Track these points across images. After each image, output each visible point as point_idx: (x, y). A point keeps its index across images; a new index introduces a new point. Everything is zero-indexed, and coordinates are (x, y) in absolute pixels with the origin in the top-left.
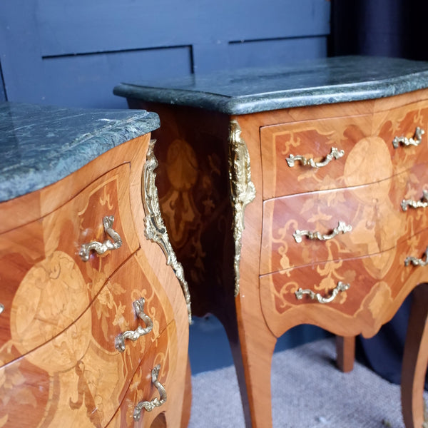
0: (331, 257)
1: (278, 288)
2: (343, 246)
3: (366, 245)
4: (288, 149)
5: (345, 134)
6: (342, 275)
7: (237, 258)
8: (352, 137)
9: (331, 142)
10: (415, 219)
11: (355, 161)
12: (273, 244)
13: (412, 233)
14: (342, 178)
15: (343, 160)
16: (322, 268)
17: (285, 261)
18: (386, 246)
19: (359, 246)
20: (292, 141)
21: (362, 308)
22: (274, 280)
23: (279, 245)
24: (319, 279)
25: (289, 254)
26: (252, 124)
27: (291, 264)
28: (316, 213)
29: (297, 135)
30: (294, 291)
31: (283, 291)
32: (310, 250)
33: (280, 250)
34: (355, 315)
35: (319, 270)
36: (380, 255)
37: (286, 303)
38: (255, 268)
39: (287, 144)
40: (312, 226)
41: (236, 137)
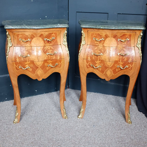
0: (98, 60)
1: (87, 63)
2: (101, 58)
3: (106, 59)
4: (94, 36)
5: (105, 35)
6: (100, 64)
7: (79, 54)
8: (106, 37)
9: (102, 37)
10: (122, 58)
11: (107, 42)
12: (87, 54)
13: (121, 61)
14: (104, 44)
15: (104, 41)
16: (97, 61)
17: (89, 58)
18: (111, 61)
19: (104, 59)
20: (94, 35)
21: (105, 73)
22: (86, 61)
23: (88, 54)
24: (96, 64)
25: (90, 57)
26: (86, 30)
27: (90, 59)
28: (97, 50)
29: (95, 34)
30: (91, 64)
31: (88, 63)
32: (95, 57)
33: (88, 55)
34: (103, 74)
35: (96, 62)
36: (109, 62)
37: (89, 67)
38: (83, 57)
39: (93, 35)
40: (96, 52)
41: (82, 32)
